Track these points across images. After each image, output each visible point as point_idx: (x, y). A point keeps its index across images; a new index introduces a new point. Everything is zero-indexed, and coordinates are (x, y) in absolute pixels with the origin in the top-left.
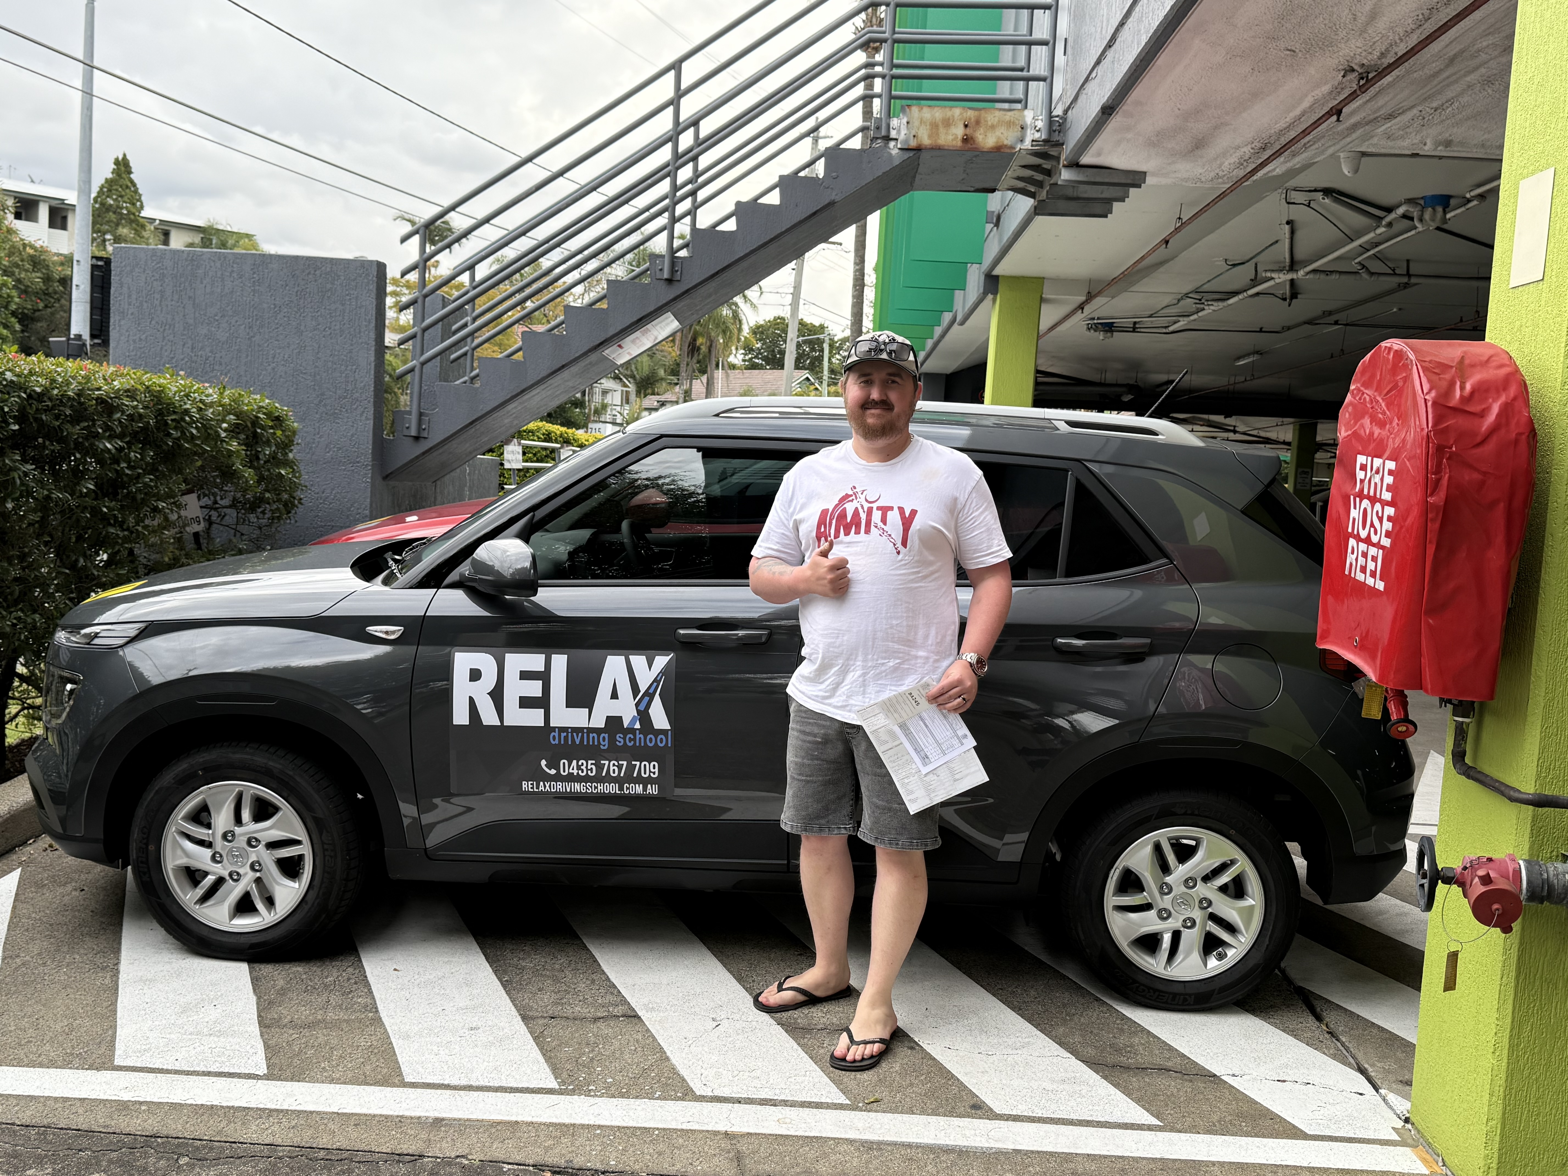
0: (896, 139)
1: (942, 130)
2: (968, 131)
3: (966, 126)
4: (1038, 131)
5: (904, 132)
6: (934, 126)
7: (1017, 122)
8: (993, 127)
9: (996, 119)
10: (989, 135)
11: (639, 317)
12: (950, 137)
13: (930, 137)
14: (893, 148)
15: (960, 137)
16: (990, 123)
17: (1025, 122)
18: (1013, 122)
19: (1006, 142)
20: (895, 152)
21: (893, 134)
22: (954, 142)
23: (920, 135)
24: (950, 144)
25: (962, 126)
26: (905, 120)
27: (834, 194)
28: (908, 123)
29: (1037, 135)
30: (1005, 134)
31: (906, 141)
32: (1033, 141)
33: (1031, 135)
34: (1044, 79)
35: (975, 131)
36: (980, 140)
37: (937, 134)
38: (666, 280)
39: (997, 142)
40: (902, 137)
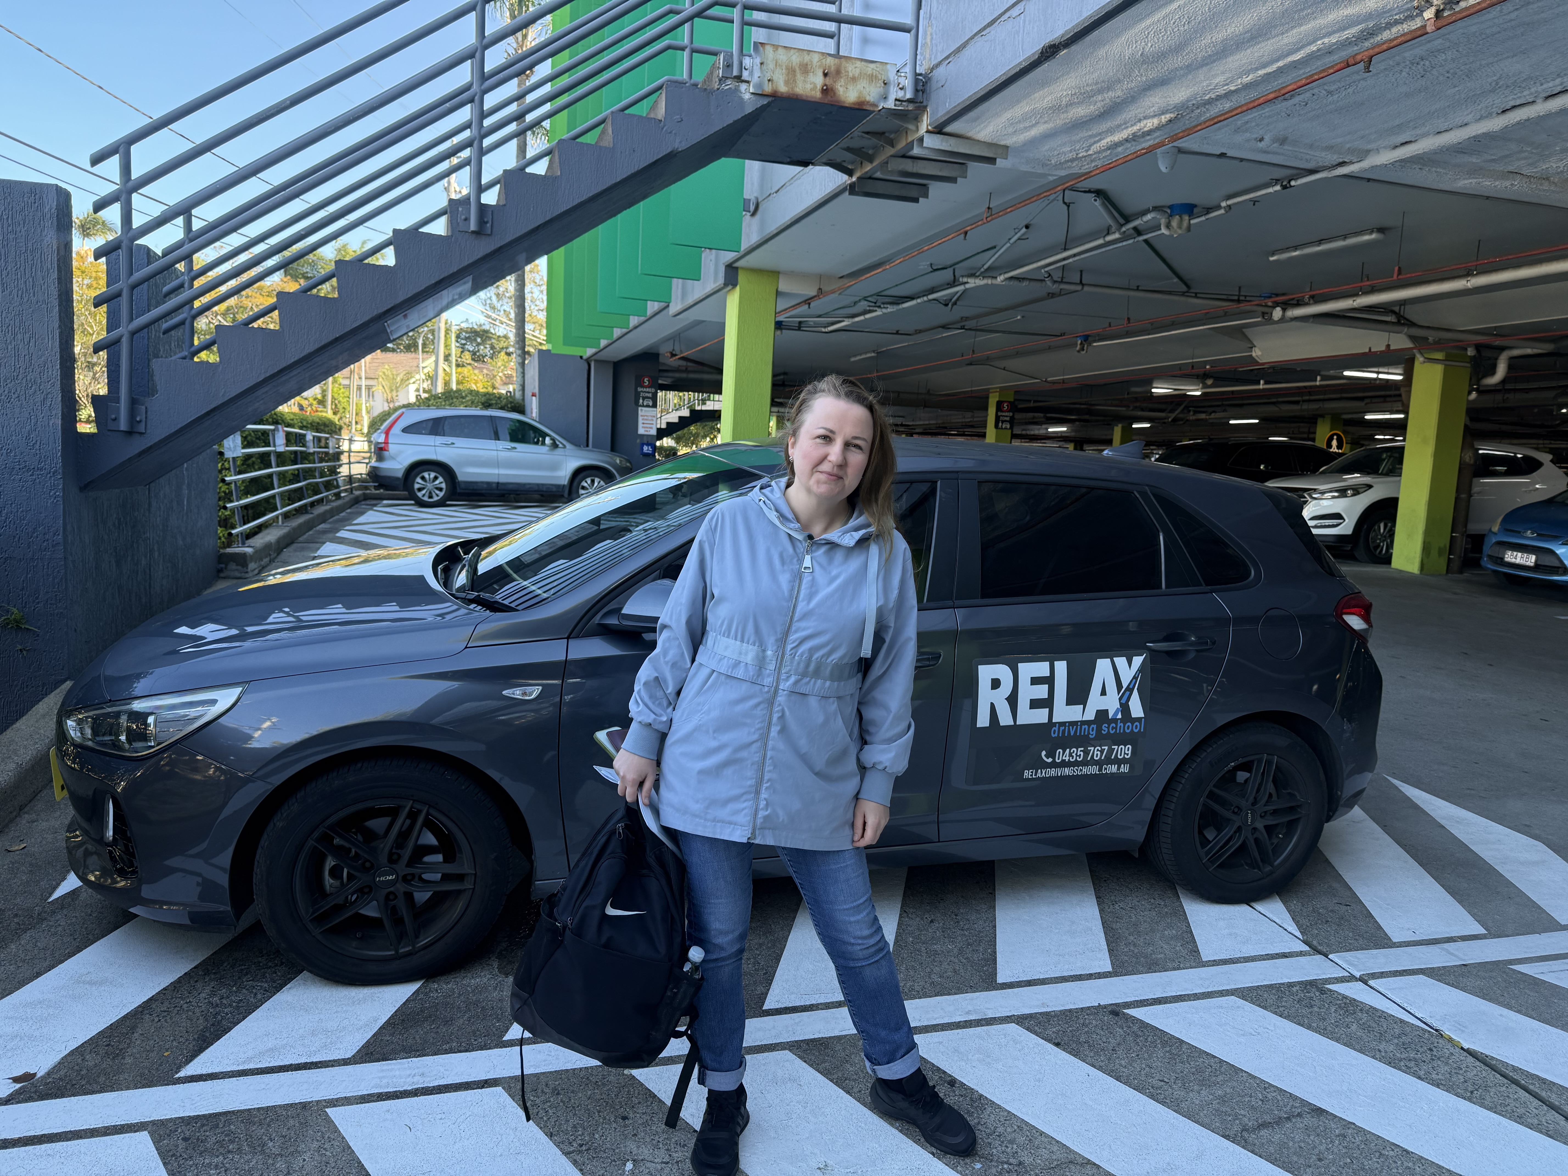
0: (748, 82)
1: (799, 77)
2: (828, 81)
3: (825, 75)
4: (901, 89)
5: (757, 74)
6: (791, 71)
7: (880, 76)
8: (854, 79)
9: (858, 71)
10: (850, 88)
11: (437, 279)
12: (809, 86)
13: (787, 83)
14: (746, 92)
15: (819, 87)
16: (851, 75)
17: (888, 77)
18: (876, 76)
19: (868, 98)
20: (747, 96)
21: (745, 75)
22: (813, 92)
23: (775, 78)
24: (809, 94)
25: (821, 74)
26: (758, 61)
27: (678, 141)
28: (762, 64)
29: (900, 94)
30: (868, 89)
31: (759, 85)
32: (896, 100)
33: (895, 93)
34: (908, 31)
35: (835, 82)
36: (841, 93)
37: (795, 81)
38: (473, 232)
39: (859, 97)
40: (755, 79)
